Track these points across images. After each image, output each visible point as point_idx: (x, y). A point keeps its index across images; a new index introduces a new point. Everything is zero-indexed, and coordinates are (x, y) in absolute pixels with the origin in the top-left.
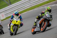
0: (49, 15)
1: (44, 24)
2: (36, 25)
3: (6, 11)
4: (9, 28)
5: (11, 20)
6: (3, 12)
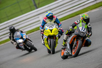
0: (84, 29)
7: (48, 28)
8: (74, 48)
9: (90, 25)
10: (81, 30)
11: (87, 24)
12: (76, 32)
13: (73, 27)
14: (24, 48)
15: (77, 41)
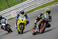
0: (47, 17)
1: (43, 25)
2: (36, 26)
3: (17, 8)
4: (16, 27)
5: (17, 19)
6: (15, 10)
7: (21, 18)
8: (41, 28)
9: (50, 15)
10: (46, 17)
11: (49, 14)
12: (43, 18)
13: (41, 15)
14: (5, 29)
15: (43, 24)
